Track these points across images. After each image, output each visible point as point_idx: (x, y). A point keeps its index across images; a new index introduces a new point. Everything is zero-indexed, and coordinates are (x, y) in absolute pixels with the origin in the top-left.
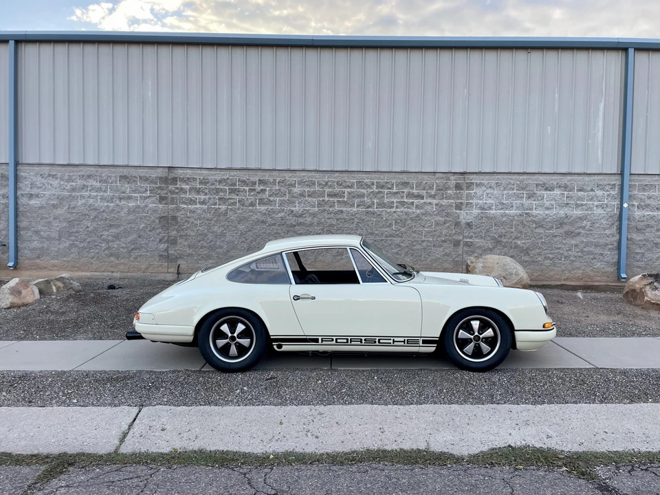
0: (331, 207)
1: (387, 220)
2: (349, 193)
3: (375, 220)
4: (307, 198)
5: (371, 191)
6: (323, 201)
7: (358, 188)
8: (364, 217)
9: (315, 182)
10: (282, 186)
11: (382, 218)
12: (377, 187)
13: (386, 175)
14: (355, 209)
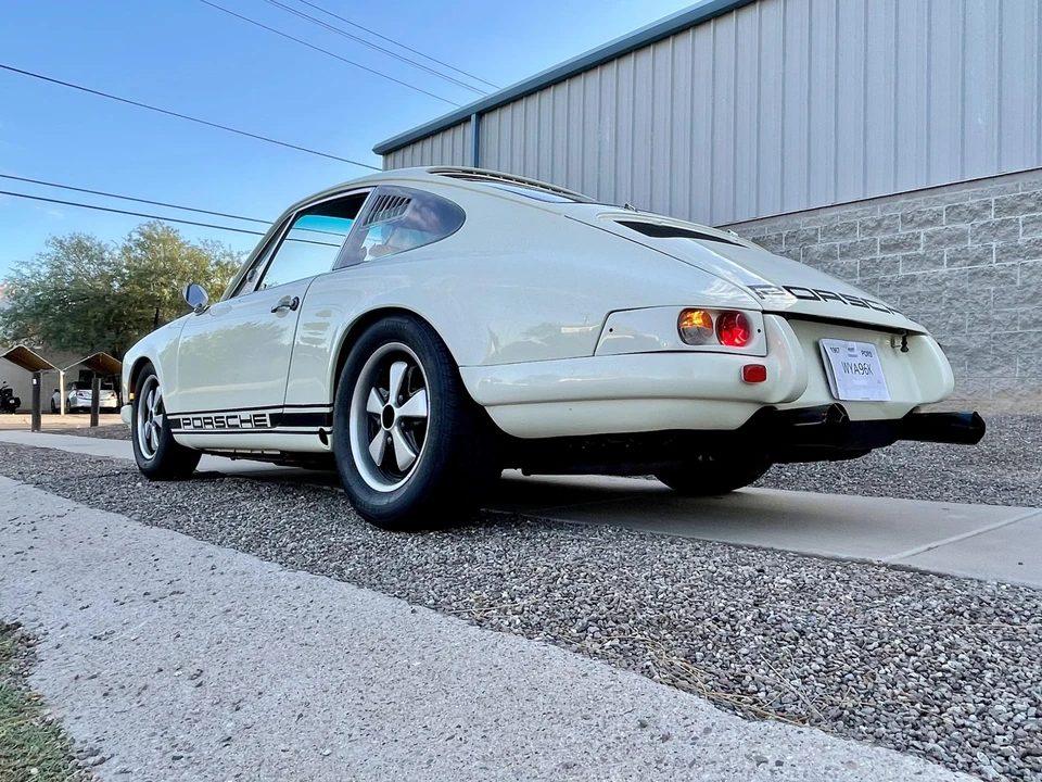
0: (888, 271)
1: (1026, 285)
2: (929, 237)
3: (993, 288)
4: (839, 261)
5: (982, 222)
6: (873, 260)
7: (950, 221)
8: (967, 285)
9: (854, 224)
10: (792, 244)
11: (1013, 282)
12: (999, 212)
13: (1021, 180)
14: (944, 270)
